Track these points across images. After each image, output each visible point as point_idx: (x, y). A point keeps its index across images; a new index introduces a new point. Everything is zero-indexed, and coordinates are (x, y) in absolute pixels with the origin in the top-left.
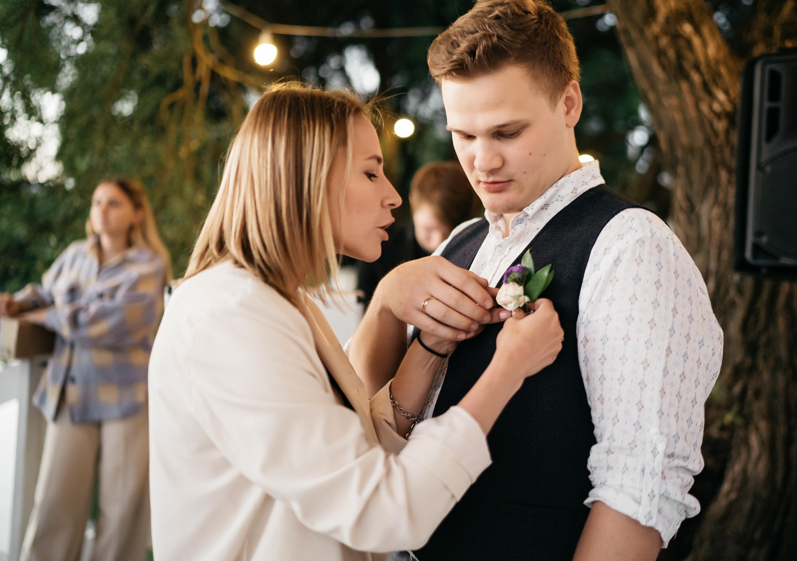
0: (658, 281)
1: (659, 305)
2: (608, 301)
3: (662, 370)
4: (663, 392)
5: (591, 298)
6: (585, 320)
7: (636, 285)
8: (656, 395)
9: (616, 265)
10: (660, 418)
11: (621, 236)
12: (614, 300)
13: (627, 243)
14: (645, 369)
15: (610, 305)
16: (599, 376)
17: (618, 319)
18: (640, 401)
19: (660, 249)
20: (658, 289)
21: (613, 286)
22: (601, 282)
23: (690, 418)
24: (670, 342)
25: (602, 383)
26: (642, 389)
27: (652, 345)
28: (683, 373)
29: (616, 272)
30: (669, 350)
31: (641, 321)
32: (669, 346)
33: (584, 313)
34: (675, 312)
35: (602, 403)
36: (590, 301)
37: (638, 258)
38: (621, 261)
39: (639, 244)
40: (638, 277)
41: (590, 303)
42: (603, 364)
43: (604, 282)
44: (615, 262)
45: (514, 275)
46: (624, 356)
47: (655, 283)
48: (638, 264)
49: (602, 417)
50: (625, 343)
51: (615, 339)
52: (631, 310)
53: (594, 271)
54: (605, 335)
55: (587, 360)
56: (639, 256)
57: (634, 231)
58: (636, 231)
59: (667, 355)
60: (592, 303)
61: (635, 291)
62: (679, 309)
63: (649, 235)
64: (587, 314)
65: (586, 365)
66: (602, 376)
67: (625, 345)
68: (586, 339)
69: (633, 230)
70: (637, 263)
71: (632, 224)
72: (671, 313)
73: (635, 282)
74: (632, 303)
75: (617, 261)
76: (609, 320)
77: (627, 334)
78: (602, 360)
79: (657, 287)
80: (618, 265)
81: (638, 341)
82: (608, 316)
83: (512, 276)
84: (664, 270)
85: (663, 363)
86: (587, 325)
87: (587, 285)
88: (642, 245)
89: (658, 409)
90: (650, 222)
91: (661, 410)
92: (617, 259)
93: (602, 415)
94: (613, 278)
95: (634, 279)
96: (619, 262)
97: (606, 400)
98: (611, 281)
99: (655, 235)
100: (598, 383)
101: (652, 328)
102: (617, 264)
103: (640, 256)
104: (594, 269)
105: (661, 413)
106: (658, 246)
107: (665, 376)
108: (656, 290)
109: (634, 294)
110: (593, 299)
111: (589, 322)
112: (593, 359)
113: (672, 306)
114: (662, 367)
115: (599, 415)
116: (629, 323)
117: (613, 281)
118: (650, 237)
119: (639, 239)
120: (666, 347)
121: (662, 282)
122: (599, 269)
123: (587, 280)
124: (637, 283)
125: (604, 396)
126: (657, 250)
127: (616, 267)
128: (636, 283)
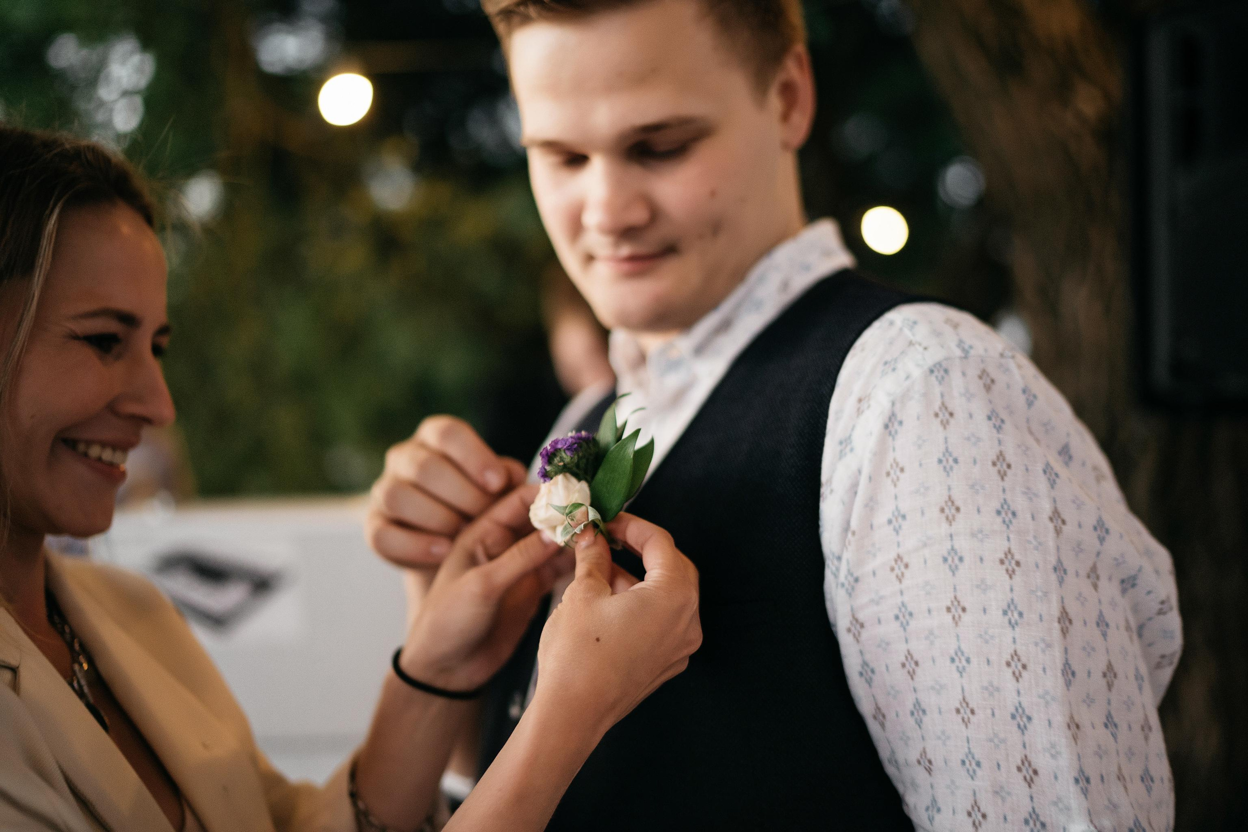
0: (1001, 456)
1: (1014, 514)
2: (890, 522)
3: (1059, 674)
4: (1074, 726)
5: (848, 523)
6: (846, 578)
7: (948, 475)
8: (1061, 738)
9: (890, 433)
10: (1085, 792)
11: (889, 365)
12: (904, 517)
13: (908, 377)
14: (1017, 678)
15: (897, 531)
16: (910, 706)
17: (925, 562)
18: (1025, 760)
19: (989, 381)
20: (1003, 476)
21: (895, 485)
22: (863, 480)
23: (1147, 771)
24: (1062, 598)
25: (919, 723)
26: (1022, 729)
27: (1021, 614)
28: (1110, 666)
29: (894, 450)
30: (1065, 619)
31: (981, 559)
32: (1064, 608)
33: (839, 558)
34: (1060, 522)
35: (929, 771)
36: (846, 528)
37: (940, 408)
38: (901, 423)
39: (937, 377)
40: (951, 455)
41: (850, 535)
42: (912, 675)
43: (870, 478)
44: (886, 427)
45: (562, 459)
46: (959, 651)
47: (994, 464)
48: (945, 424)
49: (934, 806)
50: (956, 621)
51: (929, 611)
52: (951, 536)
53: (841, 455)
54: (903, 604)
55: (867, 672)
56: (943, 404)
57: (920, 349)
58: (925, 349)
59: (1064, 632)
60: (854, 533)
61: (949, 489)
62: (1068, 513)
63: (958, 353)
64: (848, 563)
65: (869, 682)
66: (917, 703)
67: (956, 624)
68: (857, 620)
69: (917, 346)
70: (942, 422)
71: (914, 335)
72: (1051, 526)
73: (945, 468)
74: (950, 520)
75: (891, 424)
76: (902, 567)
77: (955, 598)
78: (910, 666)
79: (999, 472)
80: (896, 432)
81: (985, 611)
82: (899, 558)
83: (556, 460)
84: (1008, 426)
85: (1057, 654)
86: (853, 588)
87: (832, 491)
88: (943, 378)
89: (1074, 773)
90: (956, 326)
91: (1081, 771)
92: (890, 419)
93: (934, 801)
94: (891, 466)
95: (940, 461)
96: (896, 424)
97: (938, 762)
98: (888, 474)
99: (972, 352)
100: (911, 721)
101: (1011, 574)
102: (893, 432)
103: (944, 406)
104: (841, 451)
105: (1083, 780)
106: (983, 375)
107: (1068, 684)
108: (999, 478)
109: (950, 497)
110: (854, 524)
111: (857, 580)
112: (887, 667)
113: (1047, 508)
114: (1059, 665)
115: (926, 801)
116: (954, 570)
117: (892, 472)
118: (961, 358)
119: (935, 366)
120: (1056, 612)
121: (1010, 457)
122: (852, 450)
123: (830, 480)
124: (951, 468)
125: (930, 755)
126: (981, 383)
127: (894, 439)
128: (947, 471)
